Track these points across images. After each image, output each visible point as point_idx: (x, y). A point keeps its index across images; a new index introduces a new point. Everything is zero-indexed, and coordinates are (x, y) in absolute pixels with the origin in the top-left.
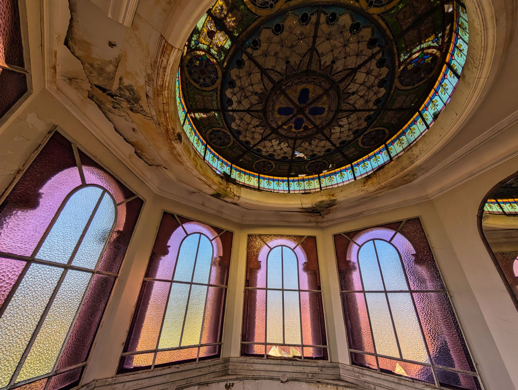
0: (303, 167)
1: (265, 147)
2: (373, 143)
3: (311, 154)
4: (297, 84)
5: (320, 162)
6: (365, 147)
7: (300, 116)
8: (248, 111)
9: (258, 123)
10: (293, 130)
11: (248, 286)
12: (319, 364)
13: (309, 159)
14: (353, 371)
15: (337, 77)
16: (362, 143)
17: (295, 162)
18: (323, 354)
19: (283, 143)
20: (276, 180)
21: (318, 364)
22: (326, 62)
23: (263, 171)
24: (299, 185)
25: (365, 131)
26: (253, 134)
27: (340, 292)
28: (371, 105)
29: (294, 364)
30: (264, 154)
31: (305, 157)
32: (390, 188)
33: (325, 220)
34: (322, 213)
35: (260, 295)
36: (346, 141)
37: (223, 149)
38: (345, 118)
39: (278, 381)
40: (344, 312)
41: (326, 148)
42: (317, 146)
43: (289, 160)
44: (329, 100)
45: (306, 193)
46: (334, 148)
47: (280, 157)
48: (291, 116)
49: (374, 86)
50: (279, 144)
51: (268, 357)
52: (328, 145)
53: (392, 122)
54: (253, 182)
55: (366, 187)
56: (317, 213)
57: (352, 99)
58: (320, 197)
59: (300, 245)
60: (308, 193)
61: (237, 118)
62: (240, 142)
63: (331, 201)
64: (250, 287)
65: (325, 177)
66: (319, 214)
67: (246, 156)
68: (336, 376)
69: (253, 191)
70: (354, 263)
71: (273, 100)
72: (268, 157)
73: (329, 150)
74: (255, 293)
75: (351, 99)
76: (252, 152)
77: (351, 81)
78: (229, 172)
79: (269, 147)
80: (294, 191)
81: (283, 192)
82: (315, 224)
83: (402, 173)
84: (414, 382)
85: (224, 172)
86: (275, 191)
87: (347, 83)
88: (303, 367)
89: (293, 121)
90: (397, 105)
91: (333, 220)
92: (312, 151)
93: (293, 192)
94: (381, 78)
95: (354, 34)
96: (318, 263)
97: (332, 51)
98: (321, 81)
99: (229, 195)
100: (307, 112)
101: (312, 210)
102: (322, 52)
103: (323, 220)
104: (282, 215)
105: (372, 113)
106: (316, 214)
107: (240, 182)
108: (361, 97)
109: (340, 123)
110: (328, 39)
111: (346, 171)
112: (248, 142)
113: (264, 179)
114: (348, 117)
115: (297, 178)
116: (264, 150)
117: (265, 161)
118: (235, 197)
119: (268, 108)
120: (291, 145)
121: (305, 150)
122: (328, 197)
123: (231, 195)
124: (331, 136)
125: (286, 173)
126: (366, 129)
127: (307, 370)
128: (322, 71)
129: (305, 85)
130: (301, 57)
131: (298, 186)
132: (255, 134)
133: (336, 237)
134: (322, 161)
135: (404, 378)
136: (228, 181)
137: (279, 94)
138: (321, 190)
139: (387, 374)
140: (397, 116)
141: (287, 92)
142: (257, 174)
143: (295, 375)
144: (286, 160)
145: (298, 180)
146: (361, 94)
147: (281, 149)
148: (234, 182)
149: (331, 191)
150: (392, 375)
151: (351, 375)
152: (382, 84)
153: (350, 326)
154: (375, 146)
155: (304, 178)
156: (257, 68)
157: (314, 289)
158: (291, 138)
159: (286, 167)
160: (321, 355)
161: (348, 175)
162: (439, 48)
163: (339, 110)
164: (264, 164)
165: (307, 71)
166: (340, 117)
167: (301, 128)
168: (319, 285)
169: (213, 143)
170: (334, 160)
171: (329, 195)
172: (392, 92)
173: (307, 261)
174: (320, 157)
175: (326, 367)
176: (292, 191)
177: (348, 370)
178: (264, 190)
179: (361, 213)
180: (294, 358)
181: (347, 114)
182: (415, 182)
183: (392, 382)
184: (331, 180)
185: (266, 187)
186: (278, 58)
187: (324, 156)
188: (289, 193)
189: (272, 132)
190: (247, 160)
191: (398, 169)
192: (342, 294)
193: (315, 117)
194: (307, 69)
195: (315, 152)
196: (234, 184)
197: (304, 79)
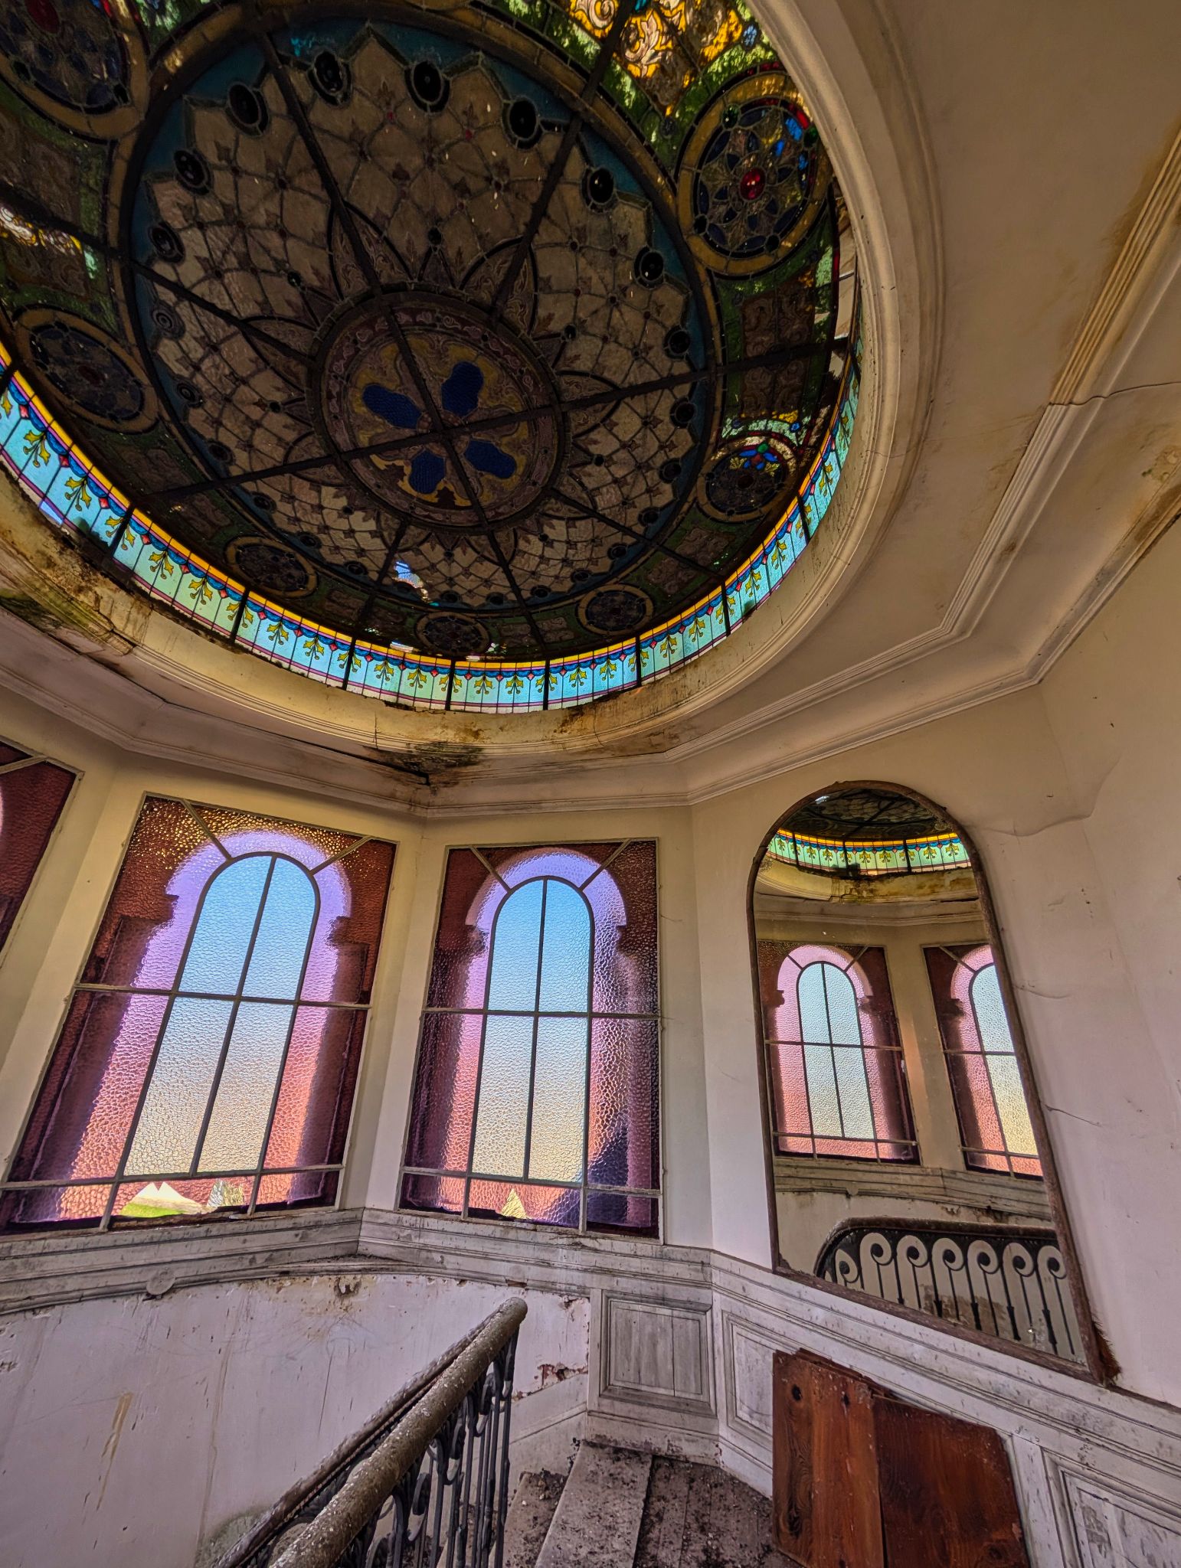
0: (410, 621)
1: (291, 498)
2: (611, 623)
3: (444, 588)
4: (451, 334)
5: (466, 623)
6: (592, 628)
7: (437, 450)
8: (247, 327)
9: (279, 397)
10: (405, 485)
11: (96, 980)
12: (301, 1221)
13: (435, 601)
14: (399, 1225)
15: (570, 384)
16: (587, 612)
17: (389, 594)
18: (323, 1189)
19: (358, 515)
20: (308, 632)
21: (298, 1220)
22: (550, 317)
23: (267, 585)
24: (384, 674)
25: (602, 583)
26: (253, 430)
27: (423, 1012)
28: (632, 517)
29: (214, 1233)
30: (281, 522)
31: (425, 592)
32: (618, 753)
33: (438, 800)
34: (433, 779)
35: (139, 1013)
36: (550, 590)
37: (99, 426)
38: (563, 523)
39: (134, 1298)
40: (420, 1065)
41: (493, 589)
42: (466, 572)
43: (371, 580)
44: (534, 445)
45: (399, 705)
46: (512, 597)
47: (338, 559)
48: (408, 432)
49: (652, 469)
50: (347, 511)
51: (116, 1224)
52: (501, 584)
53: (666, 588)
54: (217, 610)
55: (565, 734)
56: (420, 774)
57: (594, 476)
58: (439, 730)
59: (338, 863)
60: (407, 708)
61: (192, 328)
62: (188, 434)
63: (465, 748)
64: (104, 982)
65: (469, 673)
66: (423, 780)
67: (202, 501)
68: (345, 1245)
69: (202, 641)
70: (482, 934)
71: (355, 342)
72: (297, 542)
73: (497, 599)
74: (123, 1006)
75: (590, 475)
76: (234, 495)
77: (603, 420)
78: (109, 534)
79: (308, 507)
80: (364, 686)
81: (323, 679)
82: (402, 807)
83: (650, 723)
84: (535, 1230)
85: (83, 522)
86: (294, 668)
87: (591, 422)
88: (242, 1238)
89: (410, 456)
90: (686, 549)
91: (460, 807)
92: (450, 581)
93: (358, 690)
94: (672, 455)
95: (641, 281)
96: (382, 922)
97: (577, 293)
98: (524, 369)
99: (85, 621)
100: (462, 445)
101: (406, 763)
102: (549, 278)
103: (431, 799)
104: (302, 756)
105: (629, 540)
106: (414, 776)
107: (152, 588)
108: (615, 481)
109: (547, 530)
110: (574, 246)
111: (531, 676)
112: (221, 451)
113: (263, 612)
114: (571, 522)
115: (383, 650)
116: (284, 508)
117: (281, 552)
118: (114, 641)
119: (329, 361)
120: (386, 534)
121: (428, 568)
122: (462, 735)
123: (91, 625)
124: (513, 558)
125: (350, 620)
126: (604, 578)
127: (256, 1243)
128: (535, 339)
129: (475, 353)
130: (484, 248)
131: (379, 677)
132: (259, 431)
133: (457, 857)
134: (471, 624)
135: (518, 1225)
136: (96, 568)
137: (381, 331)
138: (448, 708)
139: (481, 1221)
140: (680, 575)
141: (412, 340)
142: (241, 588)
143: (204, 1269)
144: (361, 577)
145: (386, 659)
146: (620, 473)
147: (350, 533)
148: (125, 579)
149: (474, 720)
150: (491, 1221)
151: (389, 1236)
152: (670, 471)
153: (423, 1105)
154: (615, 633)
155: (408, 656)
156: (315, 177)
157: (346, 1001)
158: (394, 511)
159: (356, 601)
160: (316, 1193)
161: (530, 691)
162: (797, 452)
163: (551, 490)
164: (275, 559)
165: (491, 310)
166: (551, 512)
167: (429, 491)
168: (365, 989)
169: (53, 378)
170: (506, 634)
171: (466, 731)
172: (686, 507)
173: (347, 914)
174: (470, 609)
175: (320, 1226)
176: (358, 685)
177: (385, 1224)
178: (251, 653)
179: (538, 803)
180: (220, 1215)
181: (570, 510)
182: (671, 755)
183: (489, 1238)
184: (483, 689)
185: (265, 641)
186: (404, 195)
187: (480, 610)
188: (344, 688)
189: (329, 456)
190: (205, 518)
191: (646, 710)
192: (427, 1015)
193: (482, 475)
194: (494, 303)
195: (456, 589)
196: (122, 586)
197: (476, 331)
